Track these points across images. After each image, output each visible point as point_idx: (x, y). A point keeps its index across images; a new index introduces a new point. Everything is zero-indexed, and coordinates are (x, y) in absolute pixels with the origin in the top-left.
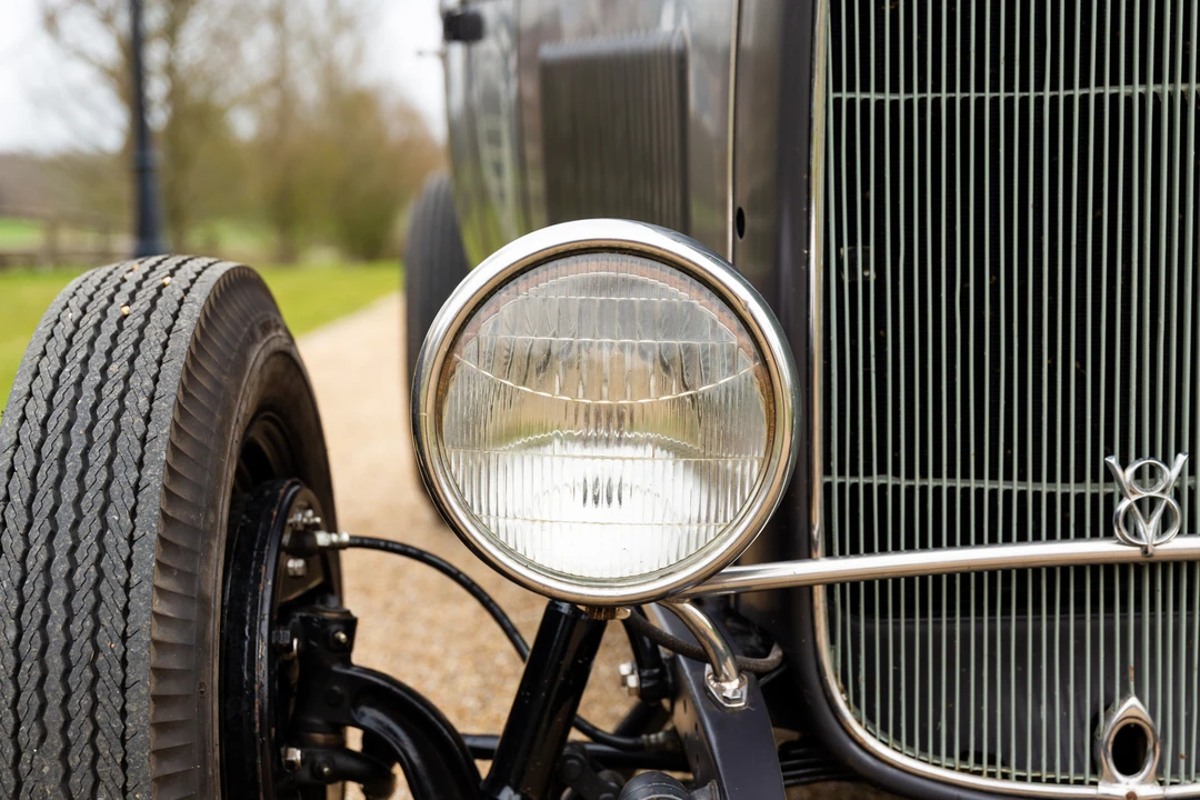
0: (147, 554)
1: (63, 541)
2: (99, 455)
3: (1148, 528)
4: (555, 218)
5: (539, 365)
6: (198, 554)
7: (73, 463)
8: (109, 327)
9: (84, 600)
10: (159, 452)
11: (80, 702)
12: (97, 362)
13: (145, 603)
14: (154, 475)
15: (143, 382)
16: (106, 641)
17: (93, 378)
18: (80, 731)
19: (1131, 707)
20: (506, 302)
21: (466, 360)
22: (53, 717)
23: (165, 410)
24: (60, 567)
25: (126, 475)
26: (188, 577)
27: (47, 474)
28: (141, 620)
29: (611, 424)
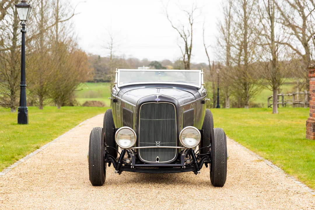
0: (100, 144)
1: (96, 143)
2: (97, 139)
3: (158, 146)
4: (124, 126)
5: (122, 135)
6: (102, 145)
7: (96, 139)
8: (97, 132)
9: (97, 146)
10: (101, 139)
11: (97, 152)
12: (96, 134)
13: (100, 147)
14: (100, 140)
15: (99, 135)
16: (99, 149)
17: (96, 135)
18: (97, 153)
19: (158, 157)
20: (120, 131)
21: (118, 134)
22: (96, 152)
23: (101, 136)
24: (96, 145)
25: (99, 140)
26: (102, 146)
27: (95, 140)
28: (100, 148)
29: (127, 138)
